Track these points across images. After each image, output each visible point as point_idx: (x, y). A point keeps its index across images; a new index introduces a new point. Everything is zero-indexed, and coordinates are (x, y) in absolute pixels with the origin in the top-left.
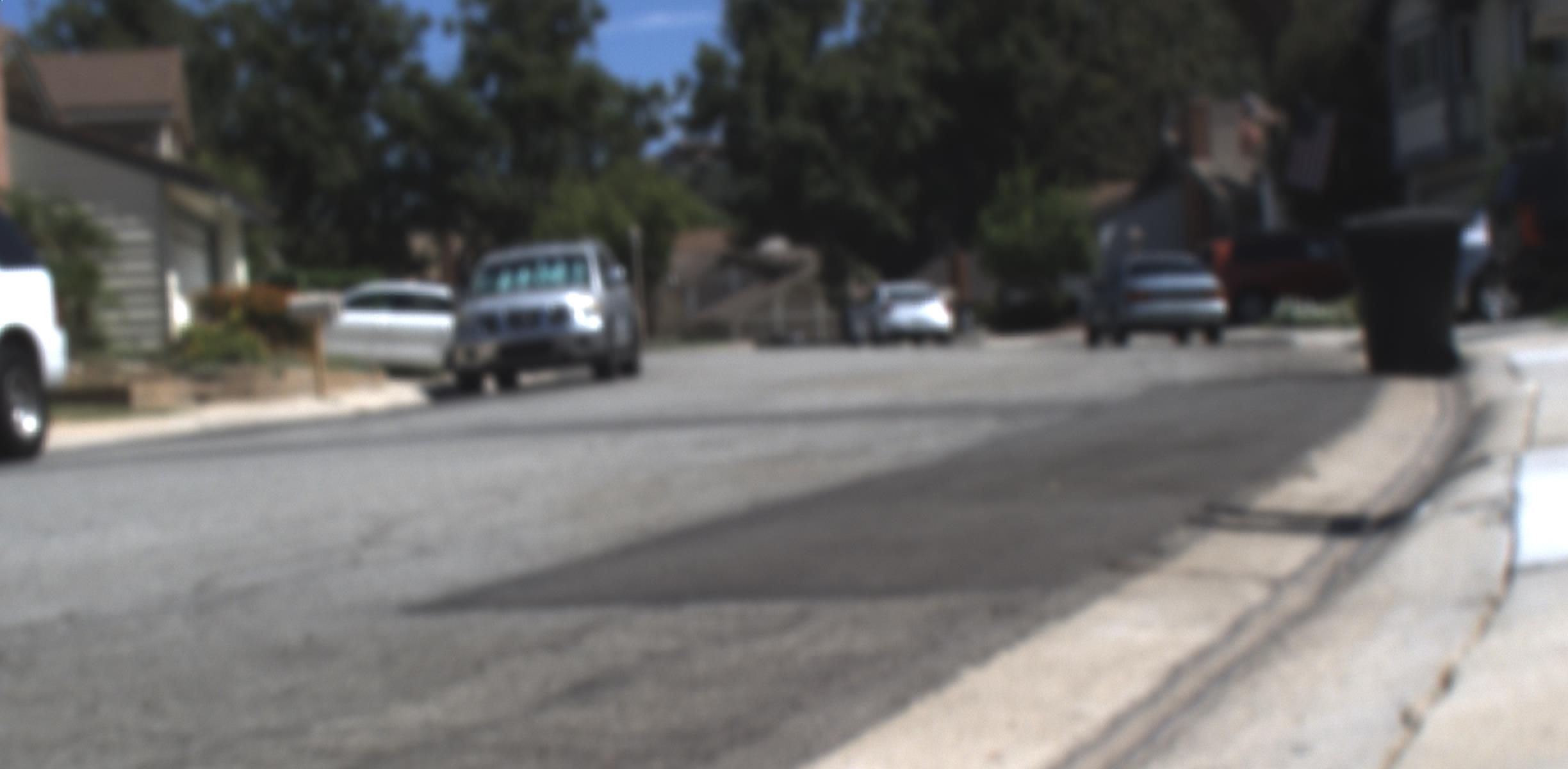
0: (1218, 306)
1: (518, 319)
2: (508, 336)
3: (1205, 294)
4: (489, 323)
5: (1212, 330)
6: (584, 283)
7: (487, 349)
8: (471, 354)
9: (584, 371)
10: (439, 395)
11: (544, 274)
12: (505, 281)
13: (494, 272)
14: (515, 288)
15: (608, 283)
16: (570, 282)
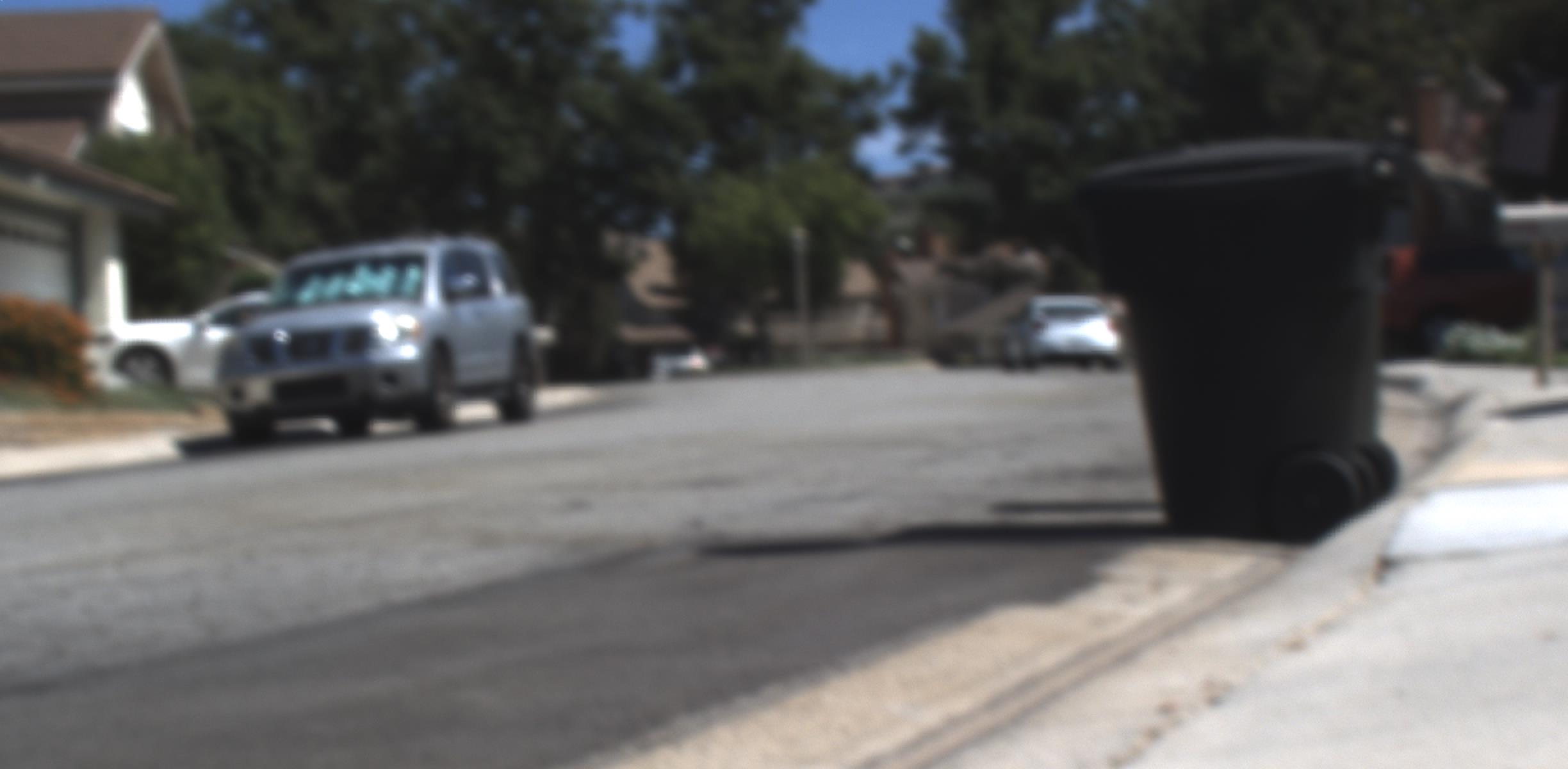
6: (414, 298)
7: (260, 389)
10: (192, 452)
11: (363, 281)
12: (307, 294)
13: (301, 278)
16: (397, 293)
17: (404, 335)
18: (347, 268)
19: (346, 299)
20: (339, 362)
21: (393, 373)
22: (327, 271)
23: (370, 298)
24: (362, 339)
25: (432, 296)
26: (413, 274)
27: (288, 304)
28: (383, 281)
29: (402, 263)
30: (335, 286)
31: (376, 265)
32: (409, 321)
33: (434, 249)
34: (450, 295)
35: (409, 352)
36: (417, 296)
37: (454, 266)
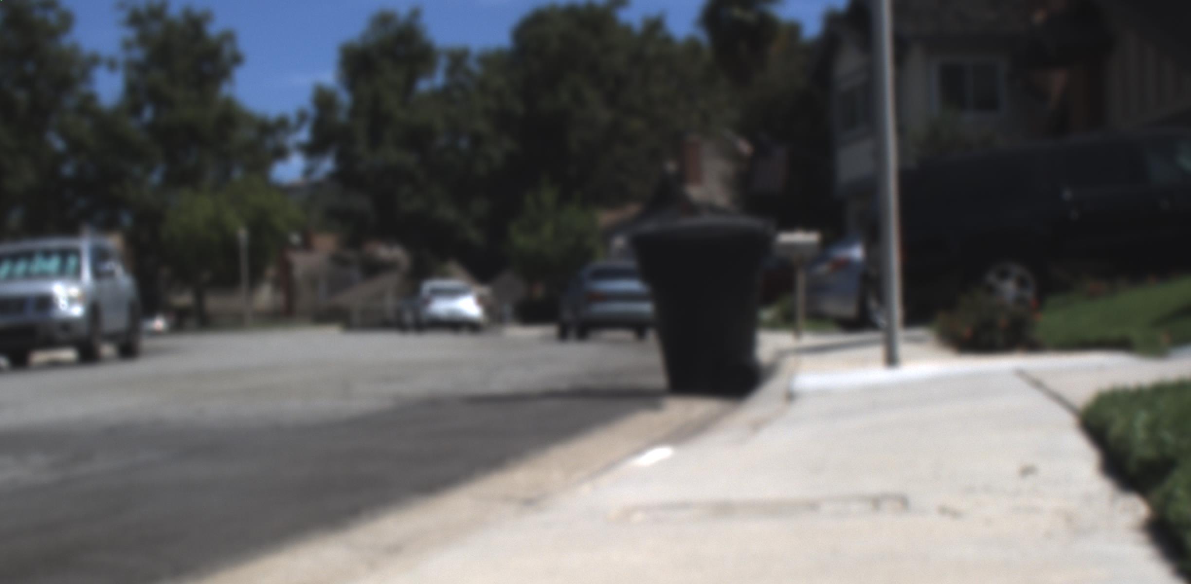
9: (71, 354)
14: (11, 277)
16: (62, 273)
17: (72, 301)
18: (29, 256)
19: (28, 276)
20: (31, 316)
21: (67, 325)
22: (15, 257)
23: (45, 276)
24: (46, 302)
25: (86, 274)
26: (72, 262)
28: (53, 264)
29: (64, 254)
30: (21, 267)
31: (47, 254)
32: (74, 291)
33: (85, 244)
34: (97, 274)
35: (77, 311)
36: (77, 274)
37: (100, 256)
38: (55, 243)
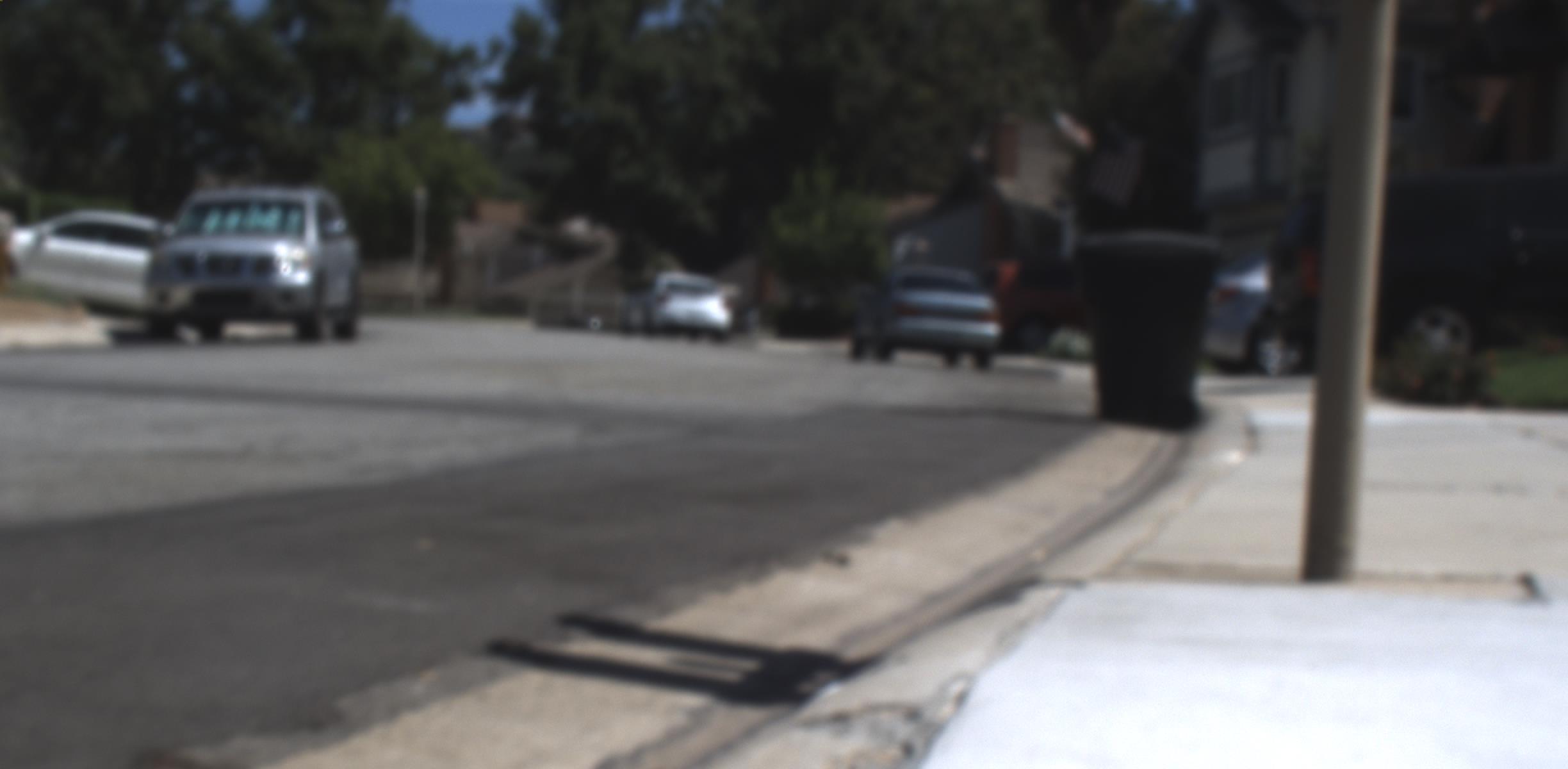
0: (991, 330)
1: (219, 264)
2: (206, 282)
3: (978, 316)
4: (186, 265)
5: (982, 355)
6: (299, 233)
7: (181, 294)
8: (163, 297)
9: (286, 330)
10: (122, 339)
11: (256, 218)
12: (212, 222)
13: (203, 211)
14: (221, 231)
15: (325, 236)
16: (283, 231)
17: (297, 265)
18: (243, 206)
19: (242, 231)
20: (246, 280)
21: (289, 293)
22: (226, 207)
23: (261, 232)
24: (266, 265)
25: (312, 233)
26: (294, 218)
27: (195, 230)
28: (272, 219)
29: (287, 208)
30: (233, 219)
31: (265, 206)
32: (298, 253)
33: (309, 198)
35: (302, 278)
36: (301, 232)
37: (325, 214)
38: (274, 193)
